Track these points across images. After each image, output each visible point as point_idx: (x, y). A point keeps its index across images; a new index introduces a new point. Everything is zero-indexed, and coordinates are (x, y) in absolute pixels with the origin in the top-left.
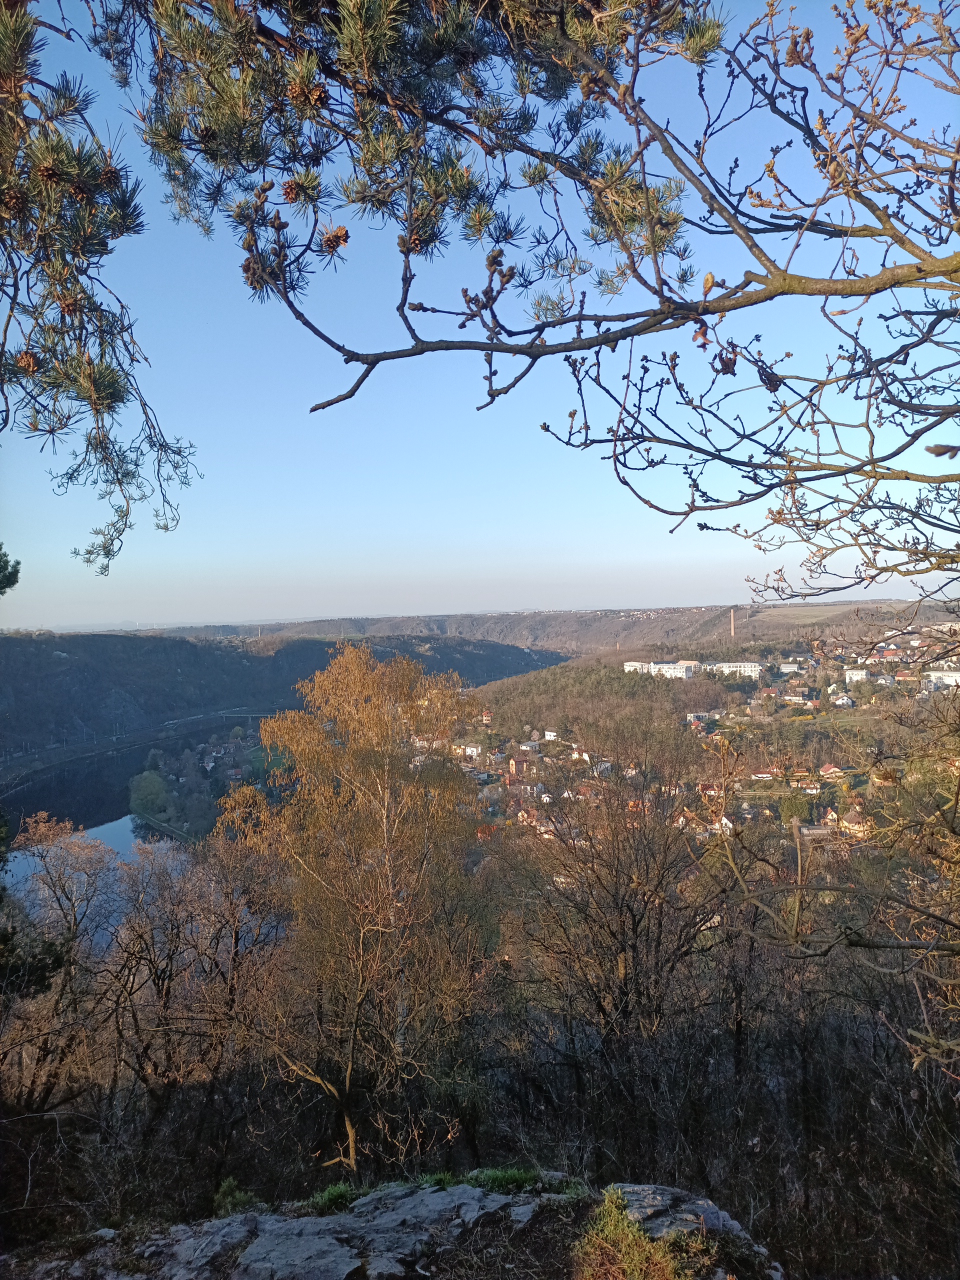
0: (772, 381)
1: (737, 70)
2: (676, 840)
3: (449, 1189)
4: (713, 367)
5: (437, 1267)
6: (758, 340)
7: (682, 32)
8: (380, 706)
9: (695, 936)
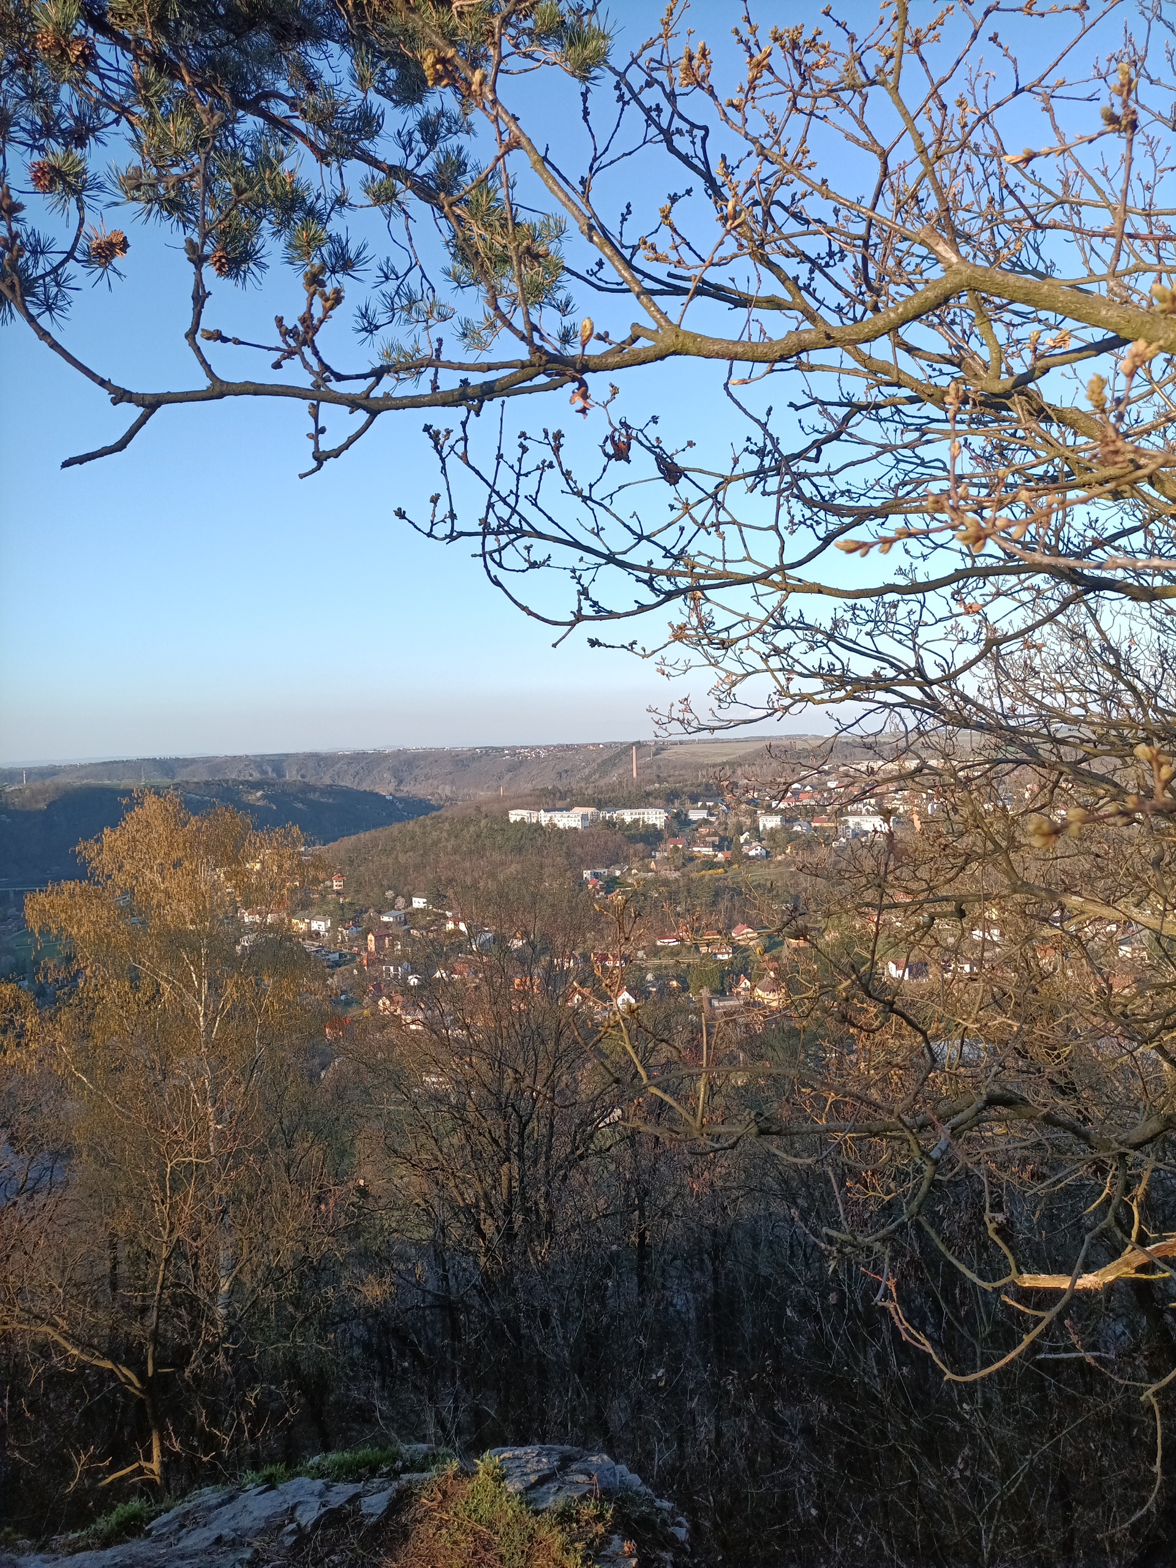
0: (671, 473)
1: (627, 96)
2: (569, 1022)
3: (280, 1487)
4: (604, 451)
6: (656, 423)
7: (561, 38)
8: (195, 872)
9: (591, 1136)
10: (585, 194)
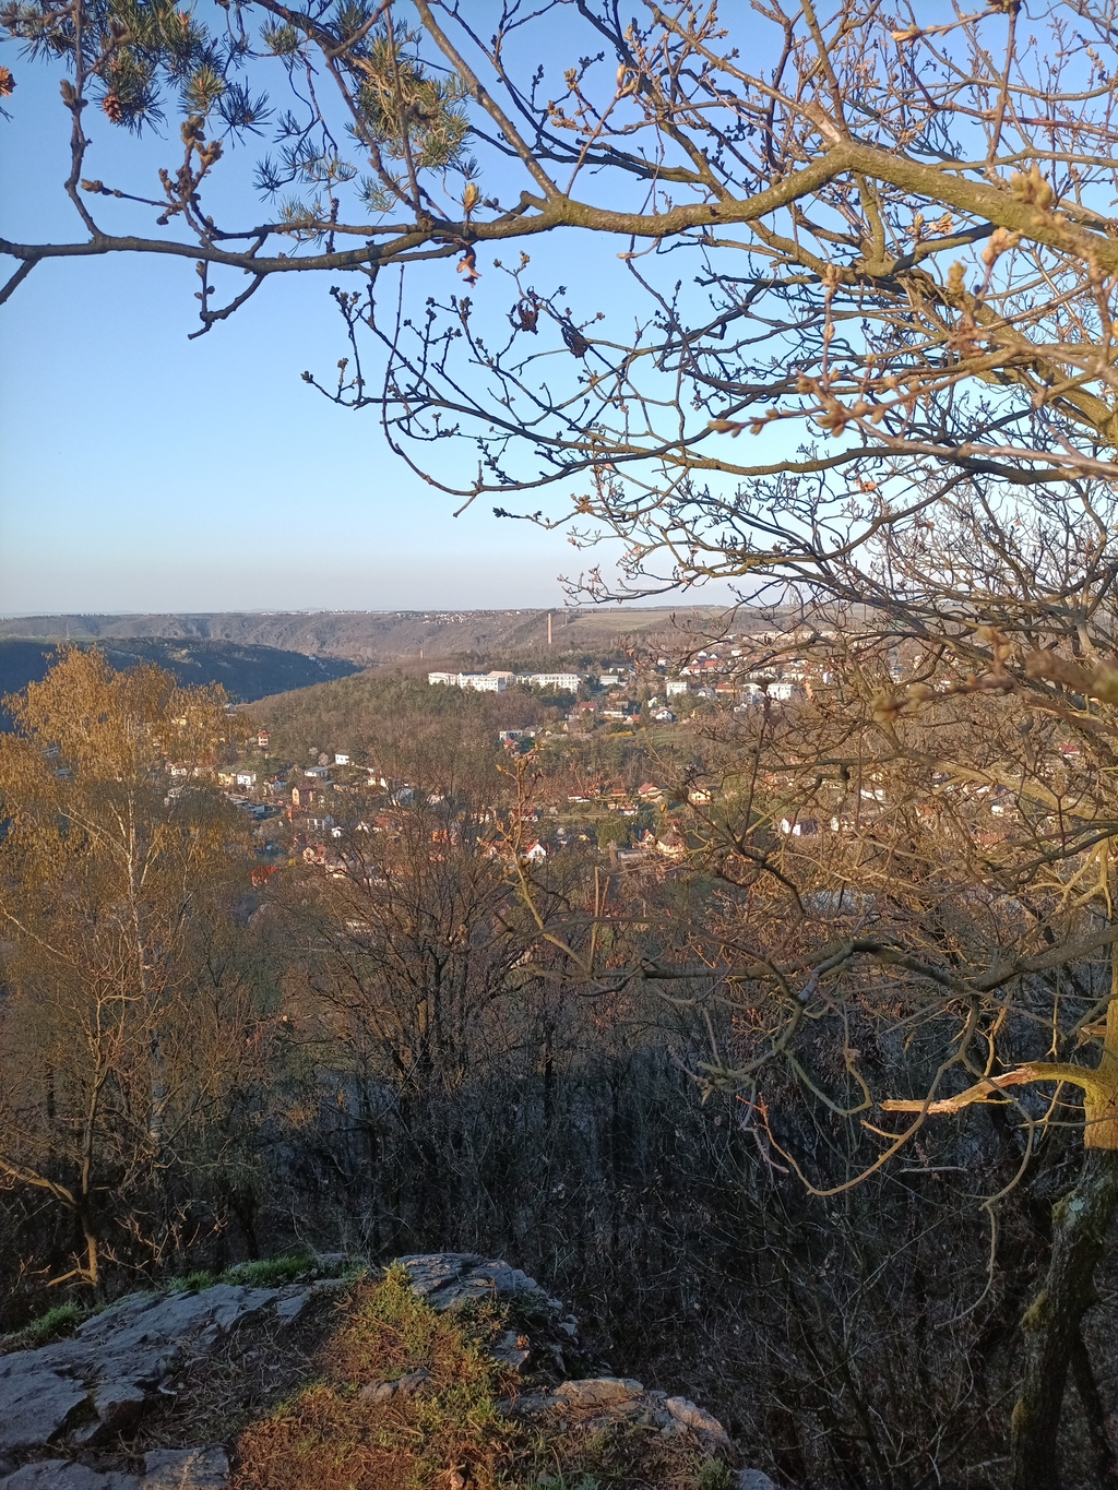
0: (577, 344)
2: (484, 873)
3: (202, 1292)
4: (511, 320)
5: (185, 1383)
6: (563, 293)
8: (120, 726)
9: (503, 977)
10: (495, 52)
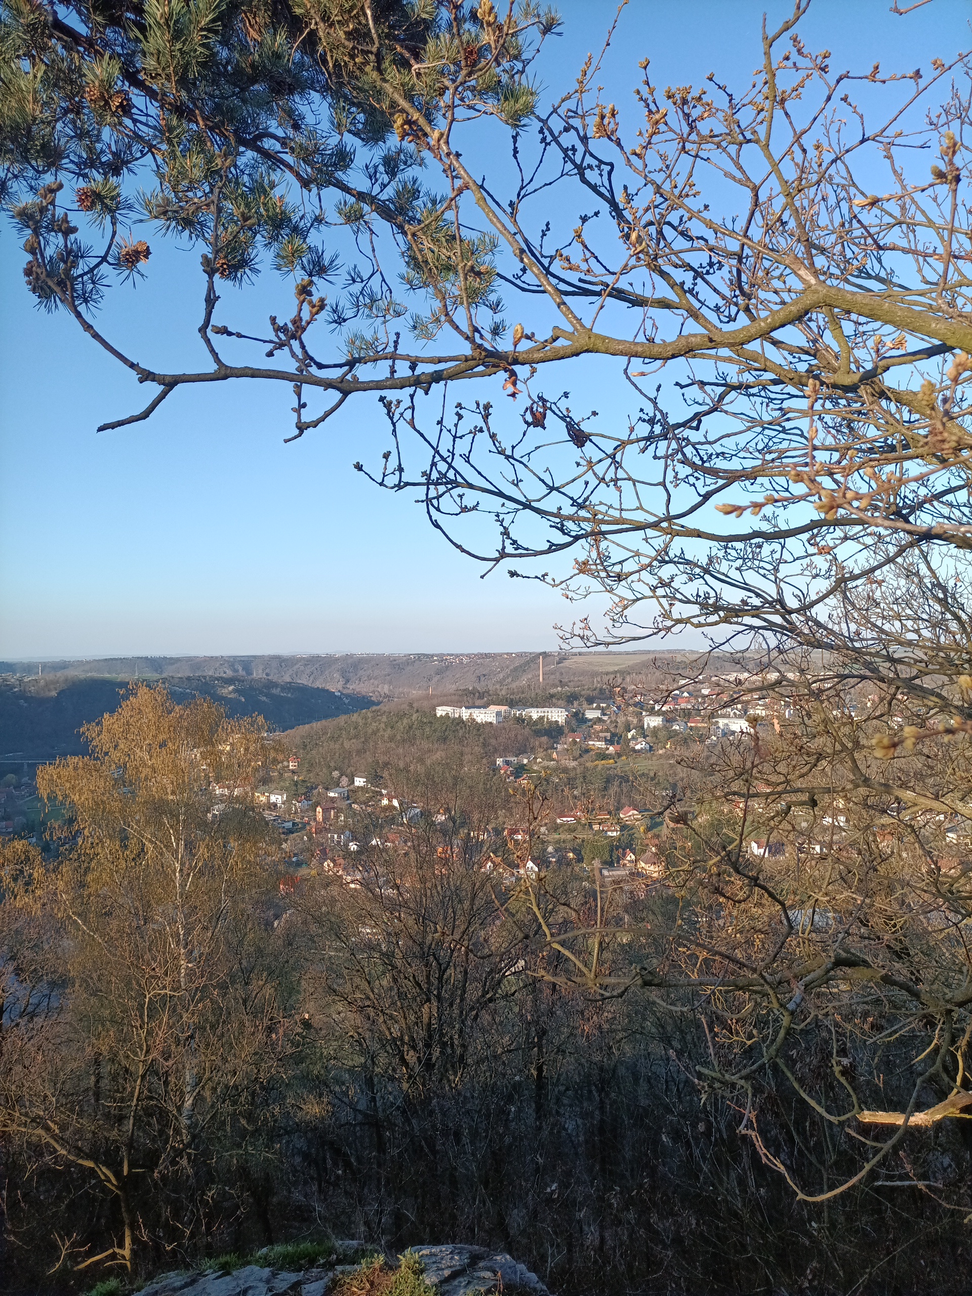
0: (579, 438)
1: (549, 139)
2: (483, 885)
3: (234, 1273)
4: (524, 419)
6: (567, 397)
7: (497, 94)
8: (176, 752)
9: (499, 982)
10: (513, 215)
